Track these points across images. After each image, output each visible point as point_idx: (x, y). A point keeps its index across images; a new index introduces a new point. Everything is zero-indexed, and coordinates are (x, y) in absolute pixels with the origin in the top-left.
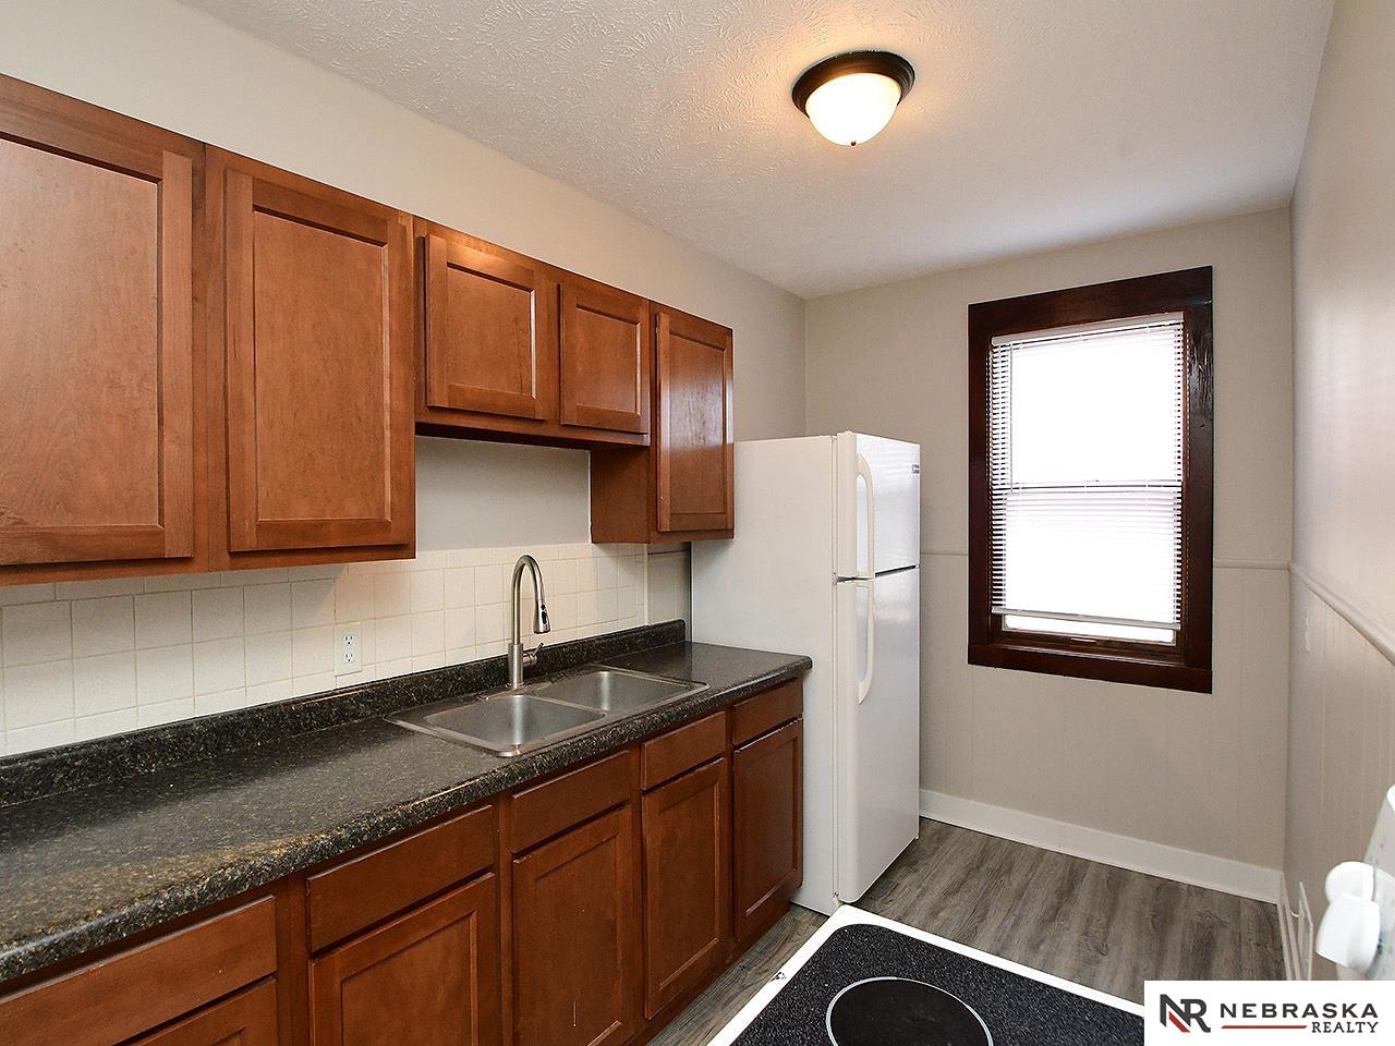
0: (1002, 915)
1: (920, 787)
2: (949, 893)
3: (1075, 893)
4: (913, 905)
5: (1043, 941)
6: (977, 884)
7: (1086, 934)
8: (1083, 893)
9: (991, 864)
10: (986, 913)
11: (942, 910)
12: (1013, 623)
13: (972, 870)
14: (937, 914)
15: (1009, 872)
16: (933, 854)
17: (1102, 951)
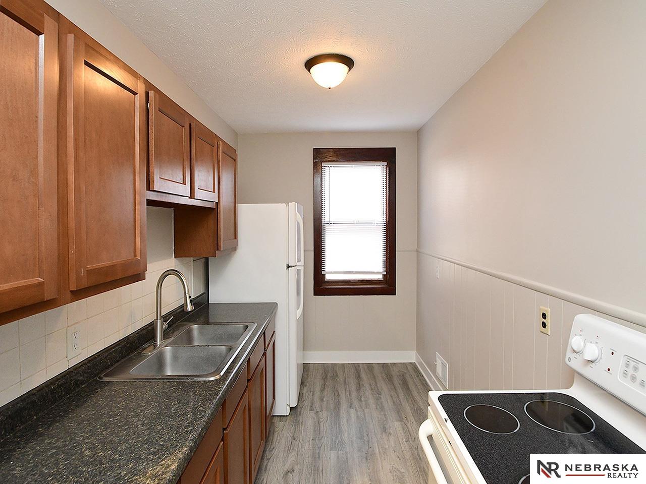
0: (344, 392)
1: (303, 351)
2: (322, 390)
3: (361, 376)
4: (313, 399)
5: (361, 397)
6: (329, 383)
7: (372, 390)
8: (364, 376)
9: (329, 375)
10: (338, 394)
11: (324, 397)
12: (328, 277)
13: (325, 379)
14: (323, 399)
15: (337, 375)
16: (308, 376)
17: (380, 394)
